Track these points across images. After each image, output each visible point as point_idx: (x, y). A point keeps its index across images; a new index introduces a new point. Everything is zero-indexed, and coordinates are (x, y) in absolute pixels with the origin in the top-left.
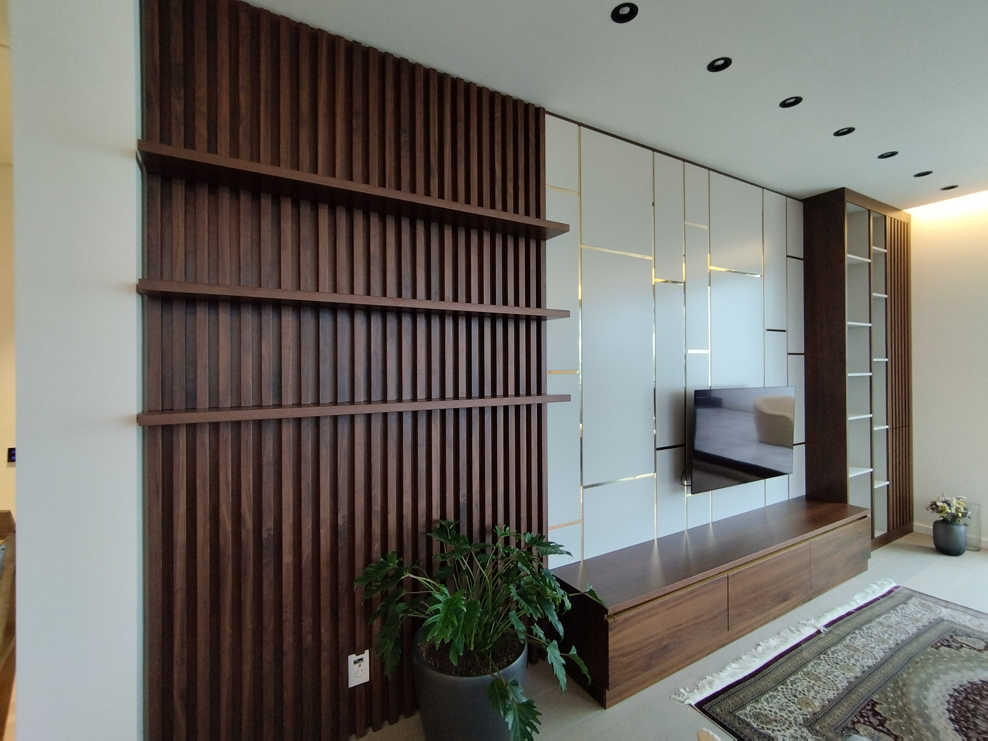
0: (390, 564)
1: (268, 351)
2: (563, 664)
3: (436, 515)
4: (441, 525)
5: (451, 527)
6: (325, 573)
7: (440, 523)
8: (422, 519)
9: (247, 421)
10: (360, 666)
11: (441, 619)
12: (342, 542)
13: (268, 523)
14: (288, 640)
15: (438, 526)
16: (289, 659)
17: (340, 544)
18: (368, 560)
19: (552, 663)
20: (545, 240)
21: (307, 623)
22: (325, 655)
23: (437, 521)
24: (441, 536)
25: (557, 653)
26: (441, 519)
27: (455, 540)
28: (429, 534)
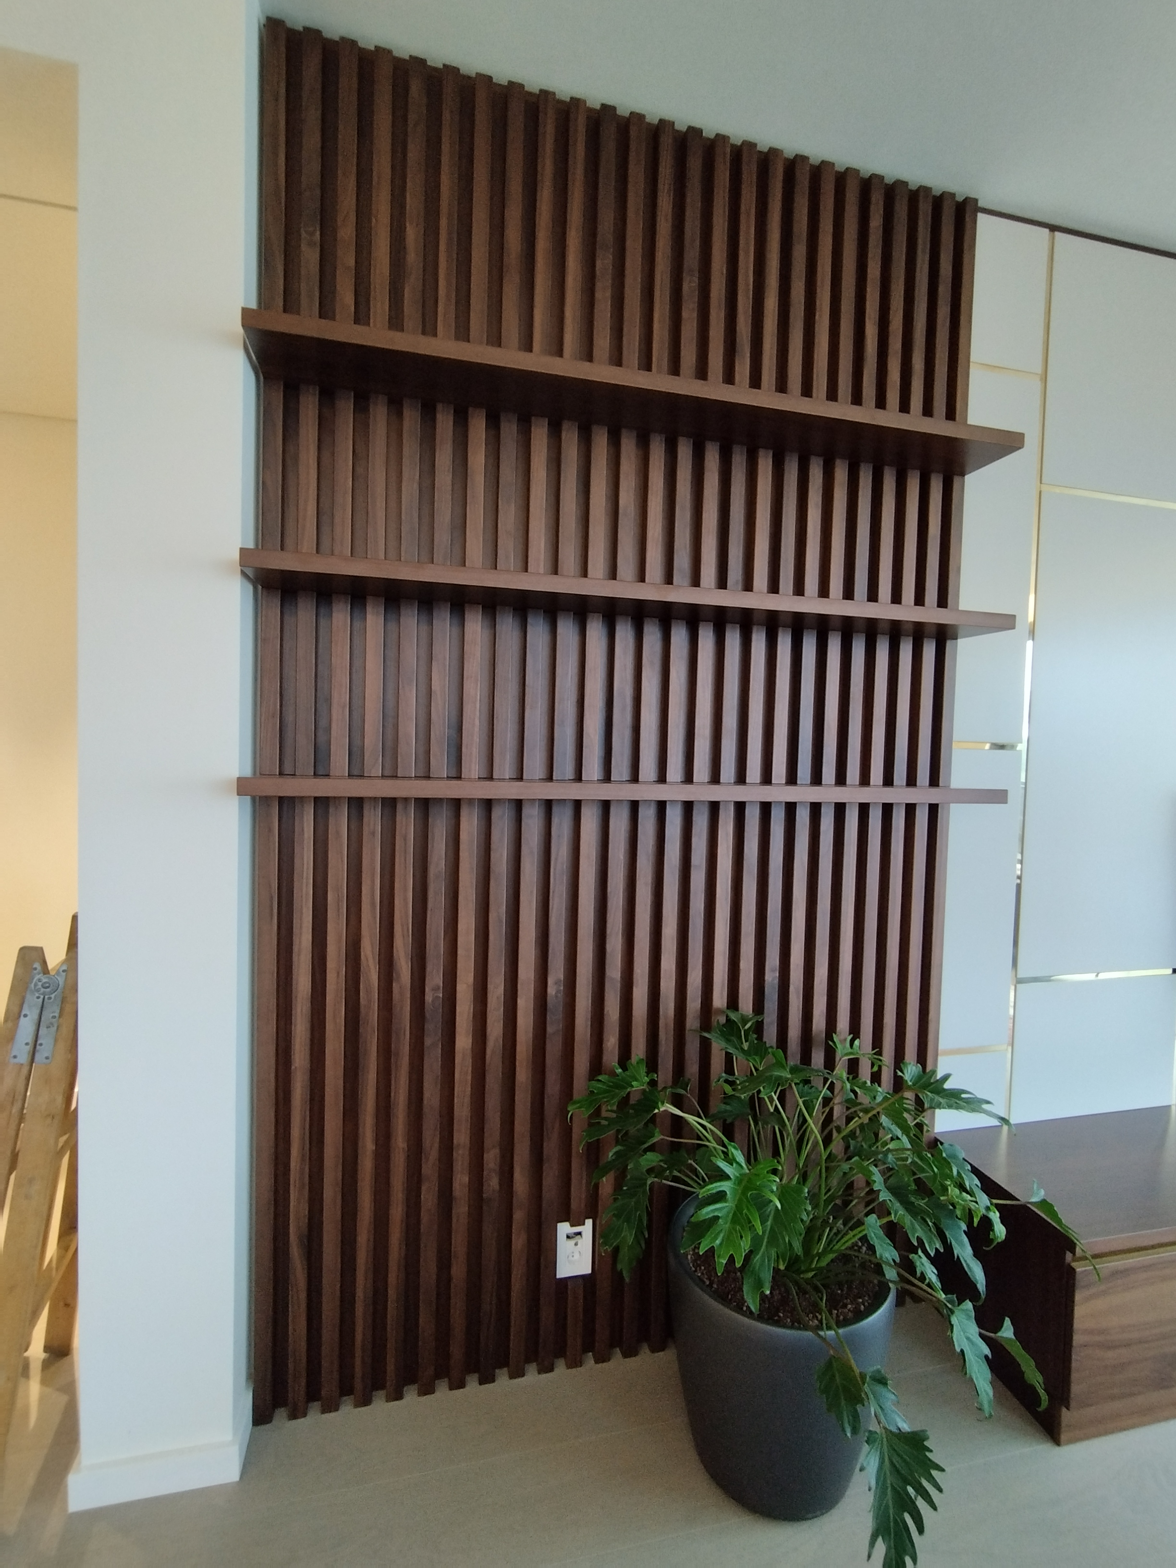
0: (634, 1083)
1: (441, 682)
2: (986, 1357)
3: (719, 999)
4: (728, 1020)
5: (747, 1027)
6: (523, 1075)
7: (727, 1016)
8: (694, 1004)
9: (406, 800)
10: (576, 1244)
11: (728, 1213)
12: (554, 1027)
13: (435, 978)
14: (461, 1180)
15: (723, 1020)
16: (461, 1210)
17: (550, 1029)
18: (596, 1067)
19: (962, 1351)
20: (964, 476)
21: (492, 1158)
22: (519, 1216)
23: (720, 1011)
24: (728, 1041)
25: (973, 1330)
26: (728, 1008)
27: (756, 1054)
28: (706, 1035)
